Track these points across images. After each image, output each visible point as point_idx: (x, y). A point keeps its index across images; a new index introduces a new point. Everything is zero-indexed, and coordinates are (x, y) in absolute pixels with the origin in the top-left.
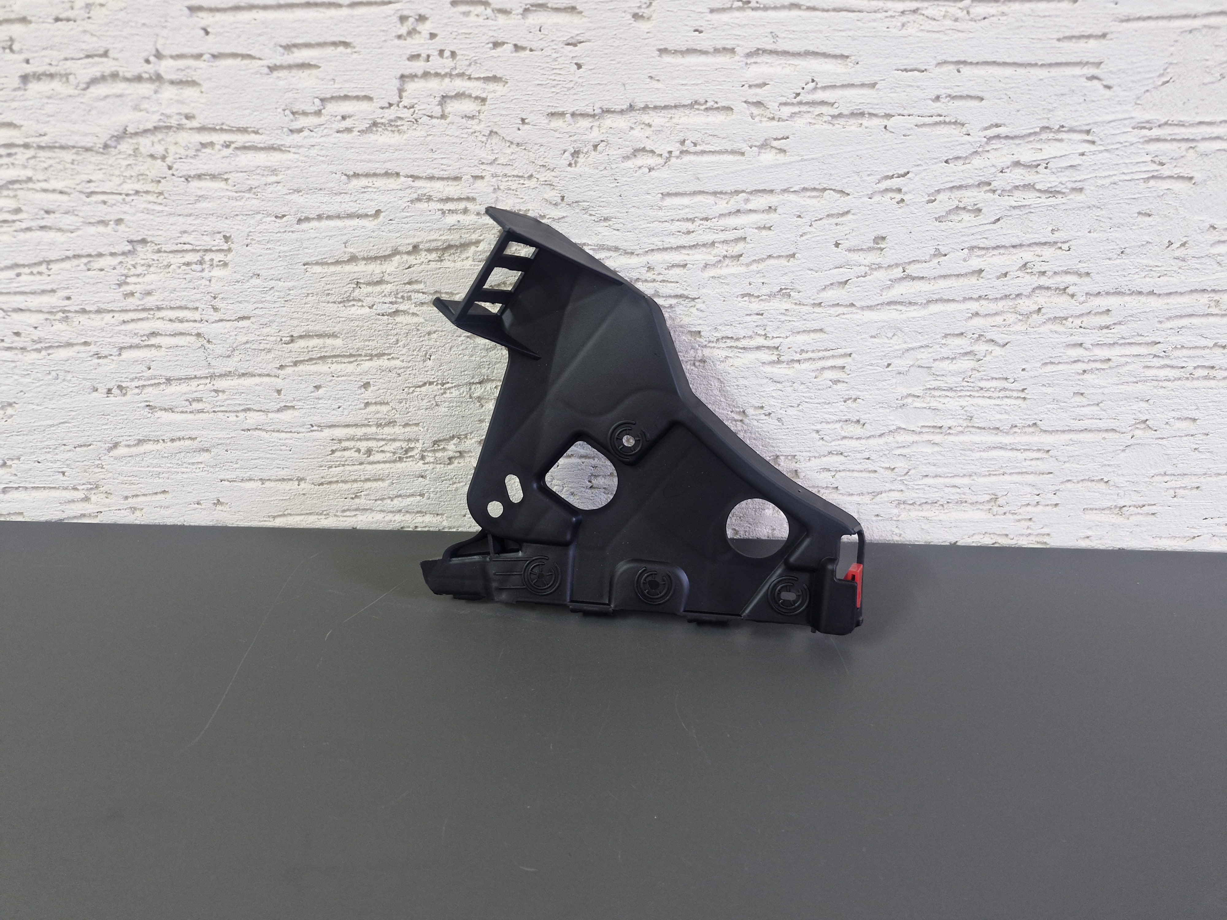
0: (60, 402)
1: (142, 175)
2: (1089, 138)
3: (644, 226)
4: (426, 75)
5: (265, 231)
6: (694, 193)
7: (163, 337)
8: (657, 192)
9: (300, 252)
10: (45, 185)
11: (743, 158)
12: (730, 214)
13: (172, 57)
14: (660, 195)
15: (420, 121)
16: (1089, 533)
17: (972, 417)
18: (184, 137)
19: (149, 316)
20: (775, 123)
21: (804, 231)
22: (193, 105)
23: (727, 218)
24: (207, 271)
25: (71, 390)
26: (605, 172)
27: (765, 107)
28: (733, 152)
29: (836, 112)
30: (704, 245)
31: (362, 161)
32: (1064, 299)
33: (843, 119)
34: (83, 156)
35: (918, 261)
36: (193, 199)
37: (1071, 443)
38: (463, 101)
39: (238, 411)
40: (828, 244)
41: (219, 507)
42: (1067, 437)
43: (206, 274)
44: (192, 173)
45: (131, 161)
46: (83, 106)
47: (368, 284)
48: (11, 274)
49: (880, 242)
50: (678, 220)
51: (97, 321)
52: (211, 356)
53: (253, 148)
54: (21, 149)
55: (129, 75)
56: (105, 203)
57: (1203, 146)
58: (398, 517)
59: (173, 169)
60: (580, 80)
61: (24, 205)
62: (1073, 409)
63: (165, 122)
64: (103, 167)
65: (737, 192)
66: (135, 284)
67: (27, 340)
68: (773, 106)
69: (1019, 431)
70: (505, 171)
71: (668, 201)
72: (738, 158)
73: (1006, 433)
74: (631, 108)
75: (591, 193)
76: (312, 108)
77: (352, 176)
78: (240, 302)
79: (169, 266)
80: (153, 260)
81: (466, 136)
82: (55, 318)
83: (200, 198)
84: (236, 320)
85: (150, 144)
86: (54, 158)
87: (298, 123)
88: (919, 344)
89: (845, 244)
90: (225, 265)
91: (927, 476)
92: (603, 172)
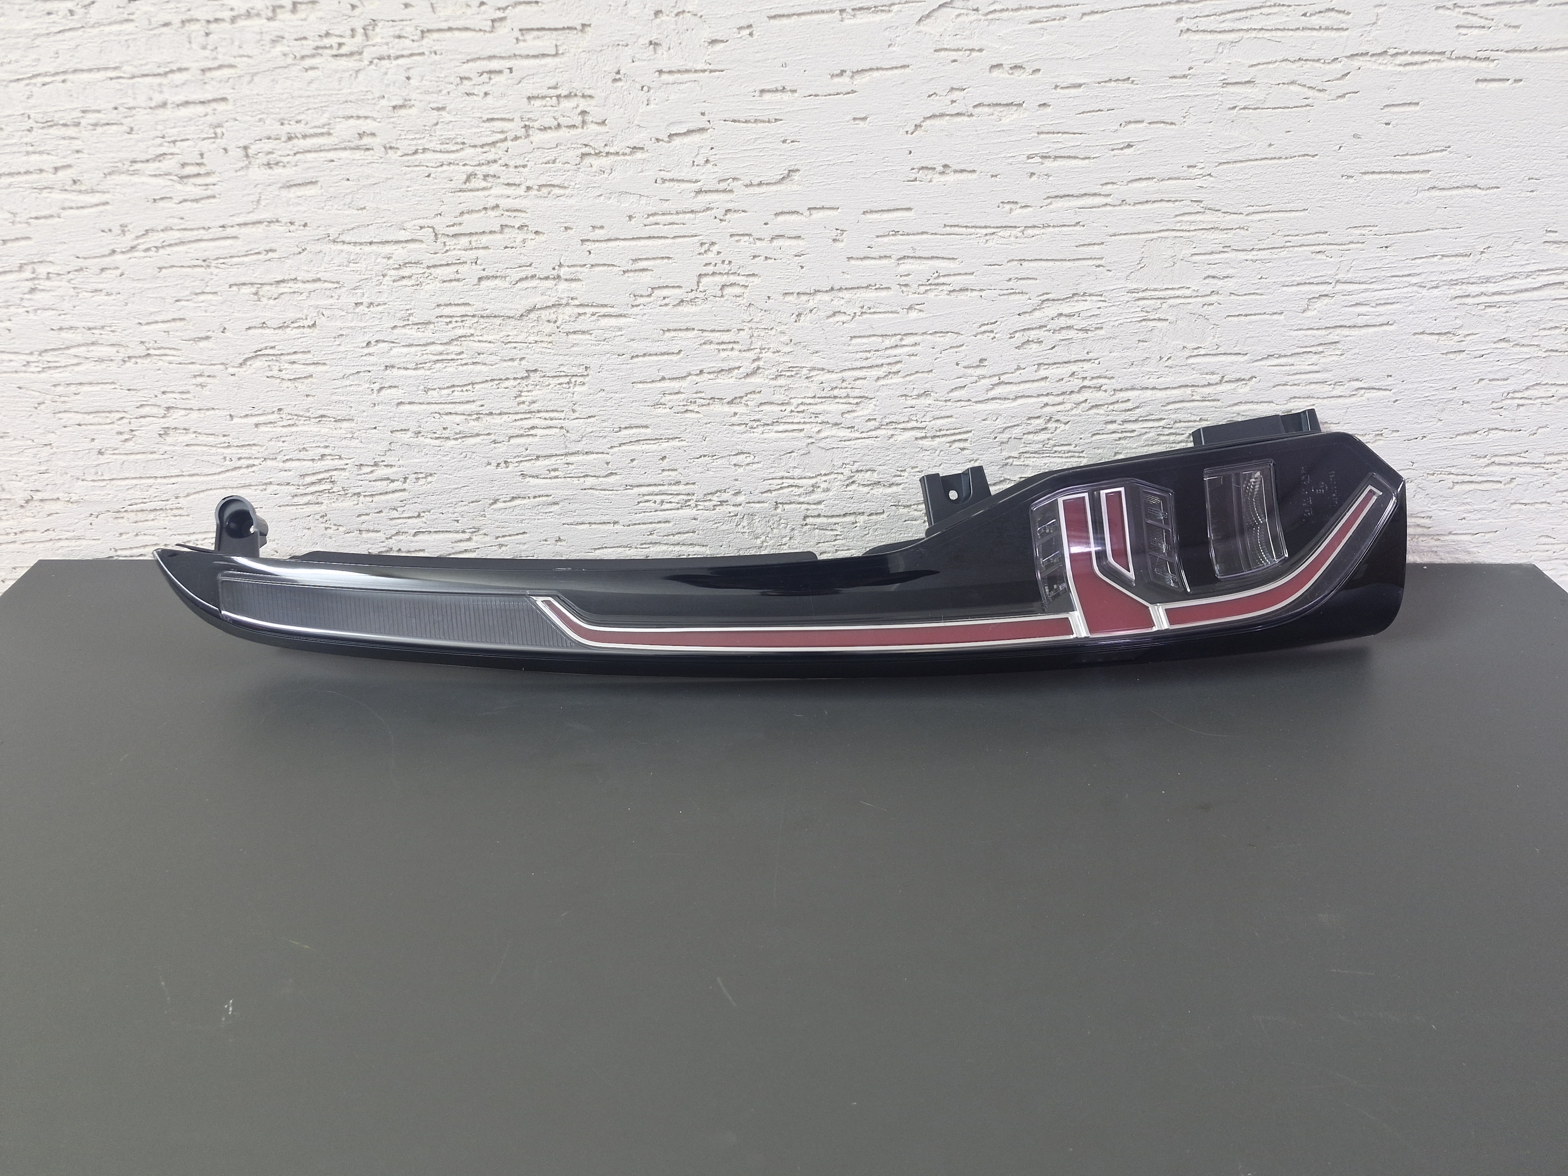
2: (1103, 299)
4: (714, 274)
6: (870, 336)
10: (481, 338)
13: (568, 266)
18: (568, 310)
20: (916, 295)
41: (559, 543)
55: (541, 276)
56: (515, 348)
57: (1171, 301)
58: (677, 548)
70: (758, 326)
71: (855, 341)
72: (896, 315)
74: (832, 289)
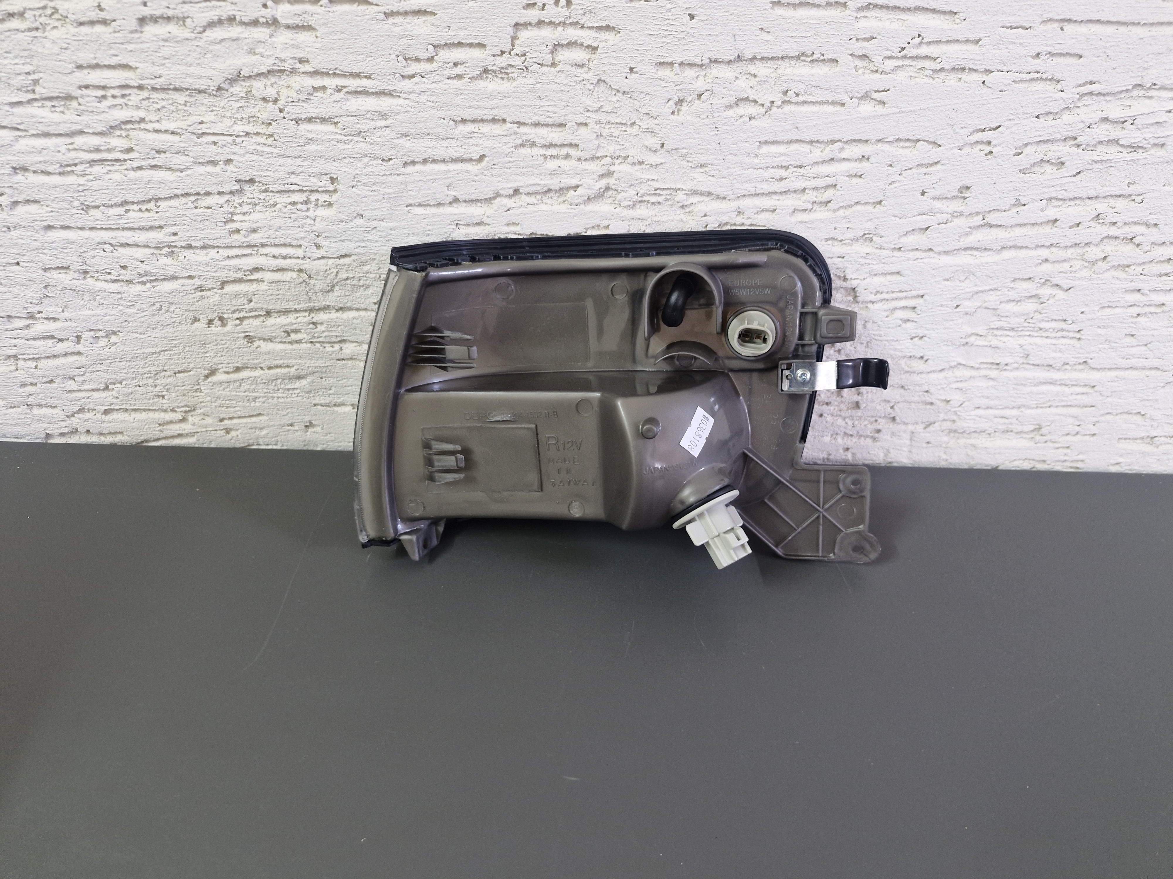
0: (163, 331)
1: (252, 117)
3: (739, 173)
5: (371, 174)
7: (265, 272)
8: (755, 140)
9: (404, 194)
11: (843, 109)
12: (823, 162)
14: (758, 144)
15: (530, 69)
16: (1120, 460)
17: (1028, 355)
19: (253, 252)
21: (893, 180)
22: (307, 49)
23: (820, 166)
24: (311, 210)
25: (174, 320)
26: (706, 121)
27: (870, 60)
28: (833, 103)
29: (938, 67)
30: (795, 191)
31: (470, 107)
32: (1131, 246)
33: (943, 73)
34: (196, 98)
35: (998, 210)
36: (302, 141)
37: (1116, 379)
38: (574, 49)
39: (334, 342)
40: (915, 193)
42: (1113, 373)
43: (310, 213)
44: (303, 117)
45: (243, 103)
46: (198, 49)
47: (468, 225)
48: (121, 210)
49: (964, 191)
50: (773, 167)
51: (201, 256)
52: (312, 291)
53: (365, 93)
54: (136, 91)
59: (284, 113)
60: (692, 31)
61: (137, 145)
62: (1123, 349)
63: (279, 66)
64: (214, 108)
65: (833, 142)
66: (241, 221)
67: (133, 273)
68: (878, 59)
69: (1070, 368)
73: (1058, 370)
75: (691, 140)
76: (425, 54)
77: (460, 121)
78: (343, 241)
79: (275, 205)
80: (260, 199)
81: (574, 84)
82: (161, 252)
83: (310, 141)
84: (337, 258)
85: (262, 87)
86: (168, 100)
87: (410, 69)
88: (988, 288)
89: (931, 193)
90: (330, 205)
91: (979, 408)
92: (703, 121)
